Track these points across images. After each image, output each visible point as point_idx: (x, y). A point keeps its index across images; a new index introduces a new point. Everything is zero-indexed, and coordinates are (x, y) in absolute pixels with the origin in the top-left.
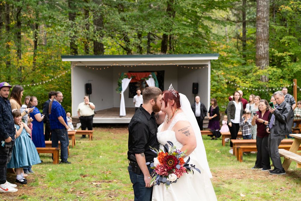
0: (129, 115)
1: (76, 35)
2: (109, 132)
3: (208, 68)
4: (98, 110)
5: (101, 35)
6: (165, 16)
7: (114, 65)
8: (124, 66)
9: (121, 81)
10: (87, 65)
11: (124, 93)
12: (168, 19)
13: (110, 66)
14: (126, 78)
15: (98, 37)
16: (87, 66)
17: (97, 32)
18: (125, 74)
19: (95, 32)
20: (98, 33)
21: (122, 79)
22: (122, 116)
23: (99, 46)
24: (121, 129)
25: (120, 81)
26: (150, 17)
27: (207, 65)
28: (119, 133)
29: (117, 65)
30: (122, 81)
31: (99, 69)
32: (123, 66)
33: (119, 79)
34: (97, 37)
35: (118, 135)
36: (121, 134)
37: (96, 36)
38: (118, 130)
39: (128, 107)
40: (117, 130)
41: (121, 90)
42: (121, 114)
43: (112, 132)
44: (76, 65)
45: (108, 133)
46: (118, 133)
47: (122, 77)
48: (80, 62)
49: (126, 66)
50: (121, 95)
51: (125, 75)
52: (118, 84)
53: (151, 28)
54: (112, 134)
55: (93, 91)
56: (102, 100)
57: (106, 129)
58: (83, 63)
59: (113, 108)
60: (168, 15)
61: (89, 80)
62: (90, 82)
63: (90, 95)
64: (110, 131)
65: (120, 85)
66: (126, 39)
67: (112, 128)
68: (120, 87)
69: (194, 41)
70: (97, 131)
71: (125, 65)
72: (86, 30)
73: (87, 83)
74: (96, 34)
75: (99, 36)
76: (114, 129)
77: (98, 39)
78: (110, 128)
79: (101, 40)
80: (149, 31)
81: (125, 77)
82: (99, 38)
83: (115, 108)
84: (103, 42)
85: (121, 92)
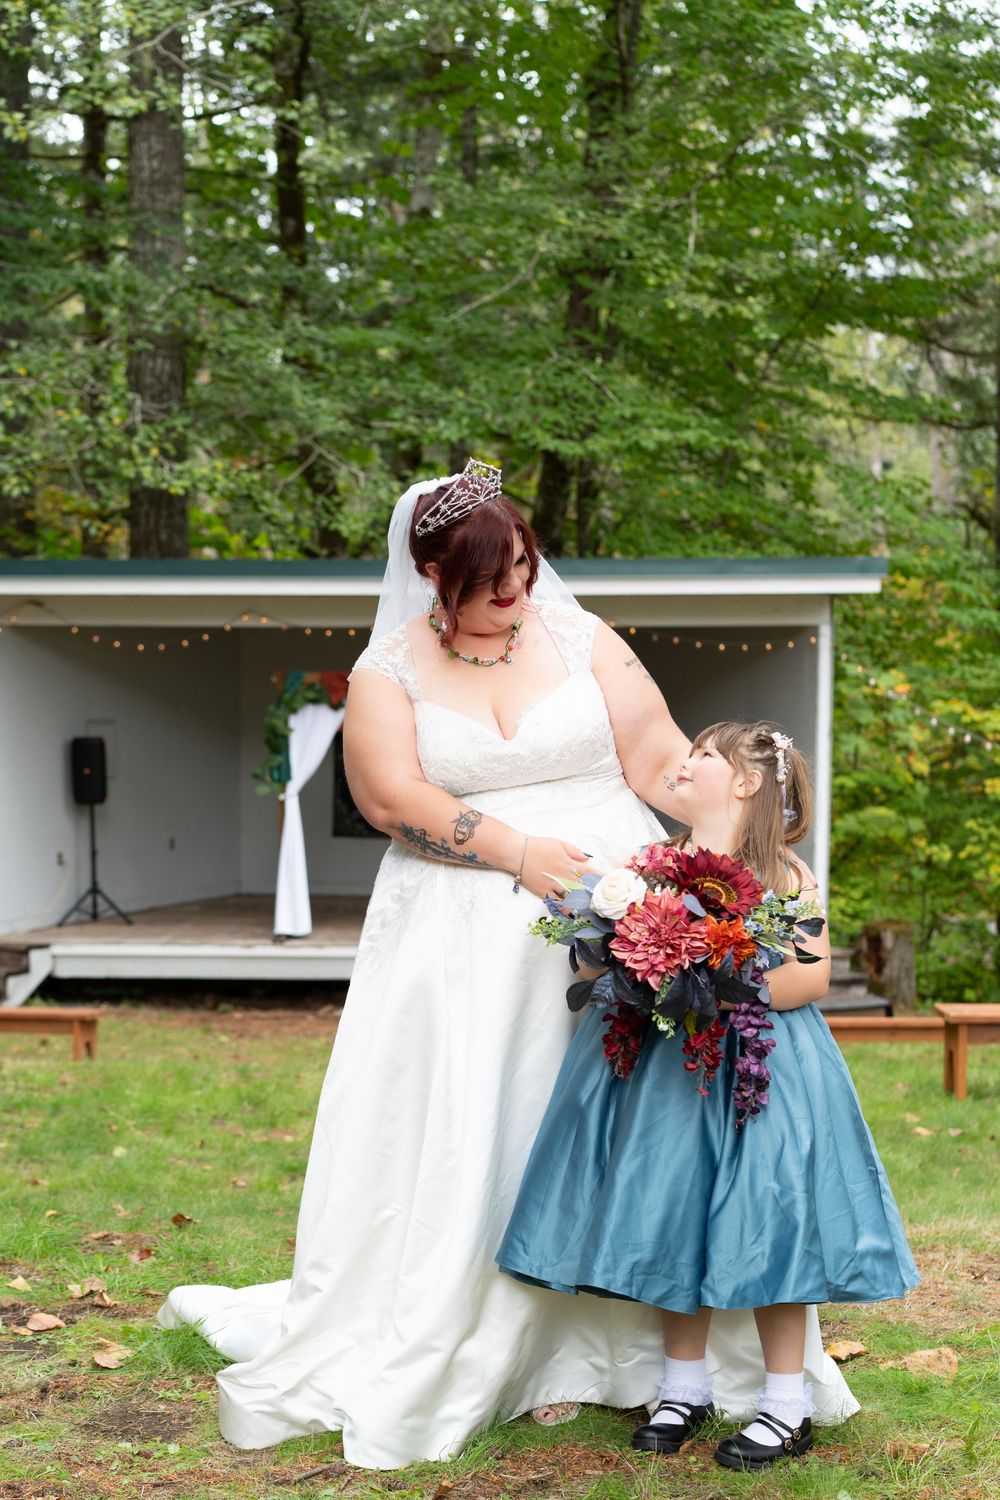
0: (329, 931)
1: (15, 444)
2: (207, 1031)
3: (814, 649)
4: (146, 905)
5: (168, 446)
6: (555, 355)
7: (246, 621)
8: (301, 630)
9: (286, 722)
10: (78, 621)
11: (304, 795)
12: (570, 370)
13: (217, 633)
14: (315, 701)
15: (149, 460)
16: (81, 629)
17: (143, 430)
18: (312, 677)
19: (130, 432)
20: (149, 438)
21: (294, 711)
22: (290, 937)
23: (164, 537)
24: (280, 1013)
25: (279, 723)
26: (468, 358)
27: (814, 630)
28: (267, 1034)
29: (264, 622)
30: (294, 721)
31: (151, 649)
32: (296, 632)
33: (272, 708)
34: (140, 460)
35: (256, 1044)
36: (277, 1042)
37: (135, 449)
38: (259, 1021)
39: (327, 890)
40: (257, 1023)
41: (283, 775)
42: (283, 925)
43: (224, 1032)
44: (14, 620)
45: (198, 1034)
46: (257, 1037)
47: (293, 699)
48: (36, 601)
49: (319, 632)
50: (281, 806)
51: (311, 686)
52: (268, 742)
53: (472, 417)
54: (224, 1038)
55: (113, 787)
56: (172, 845)
57: (187, 1014)
58: (51, 612)
59: (238, 895)
60: (574, 351)
61: (90, 722)
62: (94, 732)
63: (98, 808)
64: (215, 1025)
65: (278, 743)
66: (319, 479)
67: (224, 1006)
68: (279, 759)
69: (727, 503)
70: (129, 1025)
71: (308, 622)
72: (76, 412)
73: (81, 733)
74: (137, 439)
75: (155, 452)
76: (238, 1015)
77: (147, 471)
78: (214, 1008)
79: (167, 476)
80: (460, 429)
81: (311, 695)
82: (156, 464)
83: (250, 896)
84: (177, 488)
85: (283, 790)
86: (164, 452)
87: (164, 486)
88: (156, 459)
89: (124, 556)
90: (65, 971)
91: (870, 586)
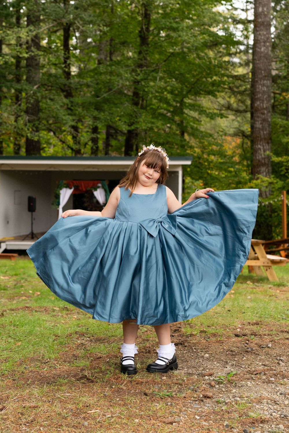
3: (178, 177)
5: (34, 128)
9: (59, 192)
11: (63, 208)
13: (44, 172)
15: (29, 132)
17: (28, 124)
18: (65, 182)
19: (25, 125)
20: (30, 126)
21: (61, 189)
25: (57, 192)
30: (61, 192)
31: (29, 175)
32: (62, 172)
33: (56, 189)
37: (26, 129)
41: (59, 204)
47: (61, 187)
50: (58, 211)
51: (65, 184)
52: (55, 196)
61: (15, 191)
65: (58, 197)
68: (57, 200)
74: (27, 127)
75: (31, 130)
77: (29, 135)
79: (33, 136)
81: (65, 186)
82: (31, 133)
84: (36, 139)
85: (59, 207)
86: (33, 130)
87: (32, 139)
88: (31, 131)
89: (25, 155)
90: (9, 248)
91: (189, 163)
